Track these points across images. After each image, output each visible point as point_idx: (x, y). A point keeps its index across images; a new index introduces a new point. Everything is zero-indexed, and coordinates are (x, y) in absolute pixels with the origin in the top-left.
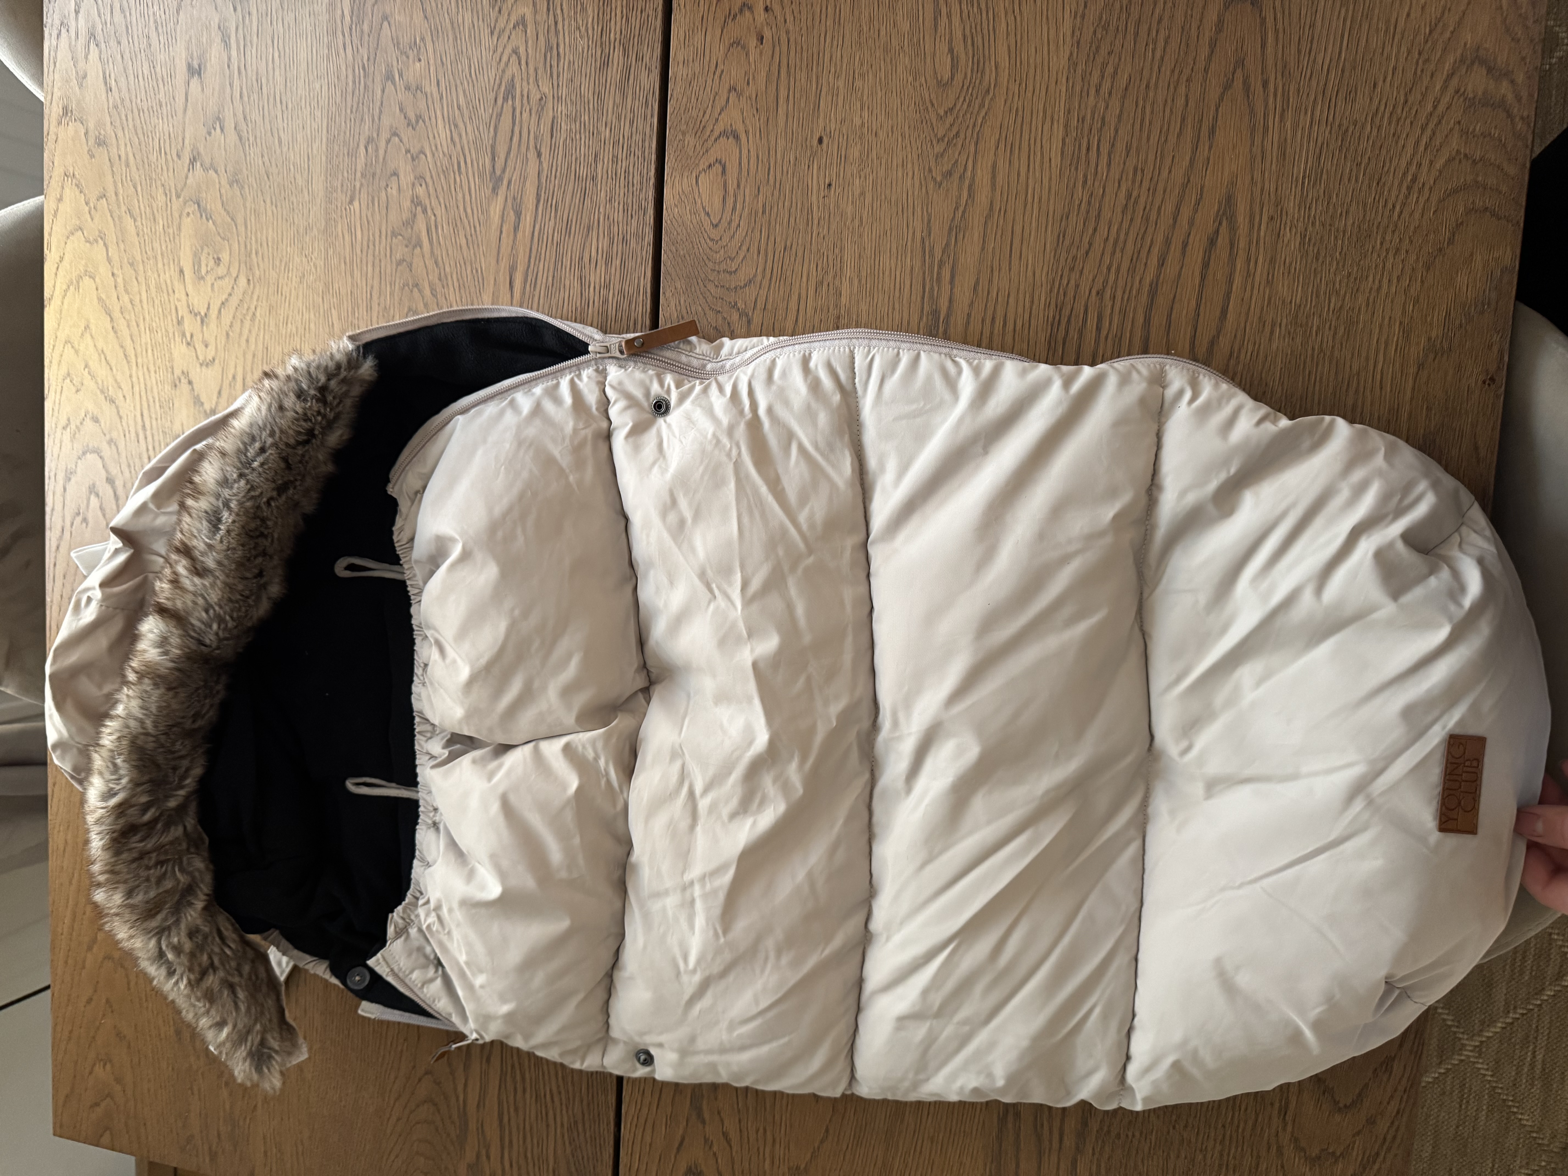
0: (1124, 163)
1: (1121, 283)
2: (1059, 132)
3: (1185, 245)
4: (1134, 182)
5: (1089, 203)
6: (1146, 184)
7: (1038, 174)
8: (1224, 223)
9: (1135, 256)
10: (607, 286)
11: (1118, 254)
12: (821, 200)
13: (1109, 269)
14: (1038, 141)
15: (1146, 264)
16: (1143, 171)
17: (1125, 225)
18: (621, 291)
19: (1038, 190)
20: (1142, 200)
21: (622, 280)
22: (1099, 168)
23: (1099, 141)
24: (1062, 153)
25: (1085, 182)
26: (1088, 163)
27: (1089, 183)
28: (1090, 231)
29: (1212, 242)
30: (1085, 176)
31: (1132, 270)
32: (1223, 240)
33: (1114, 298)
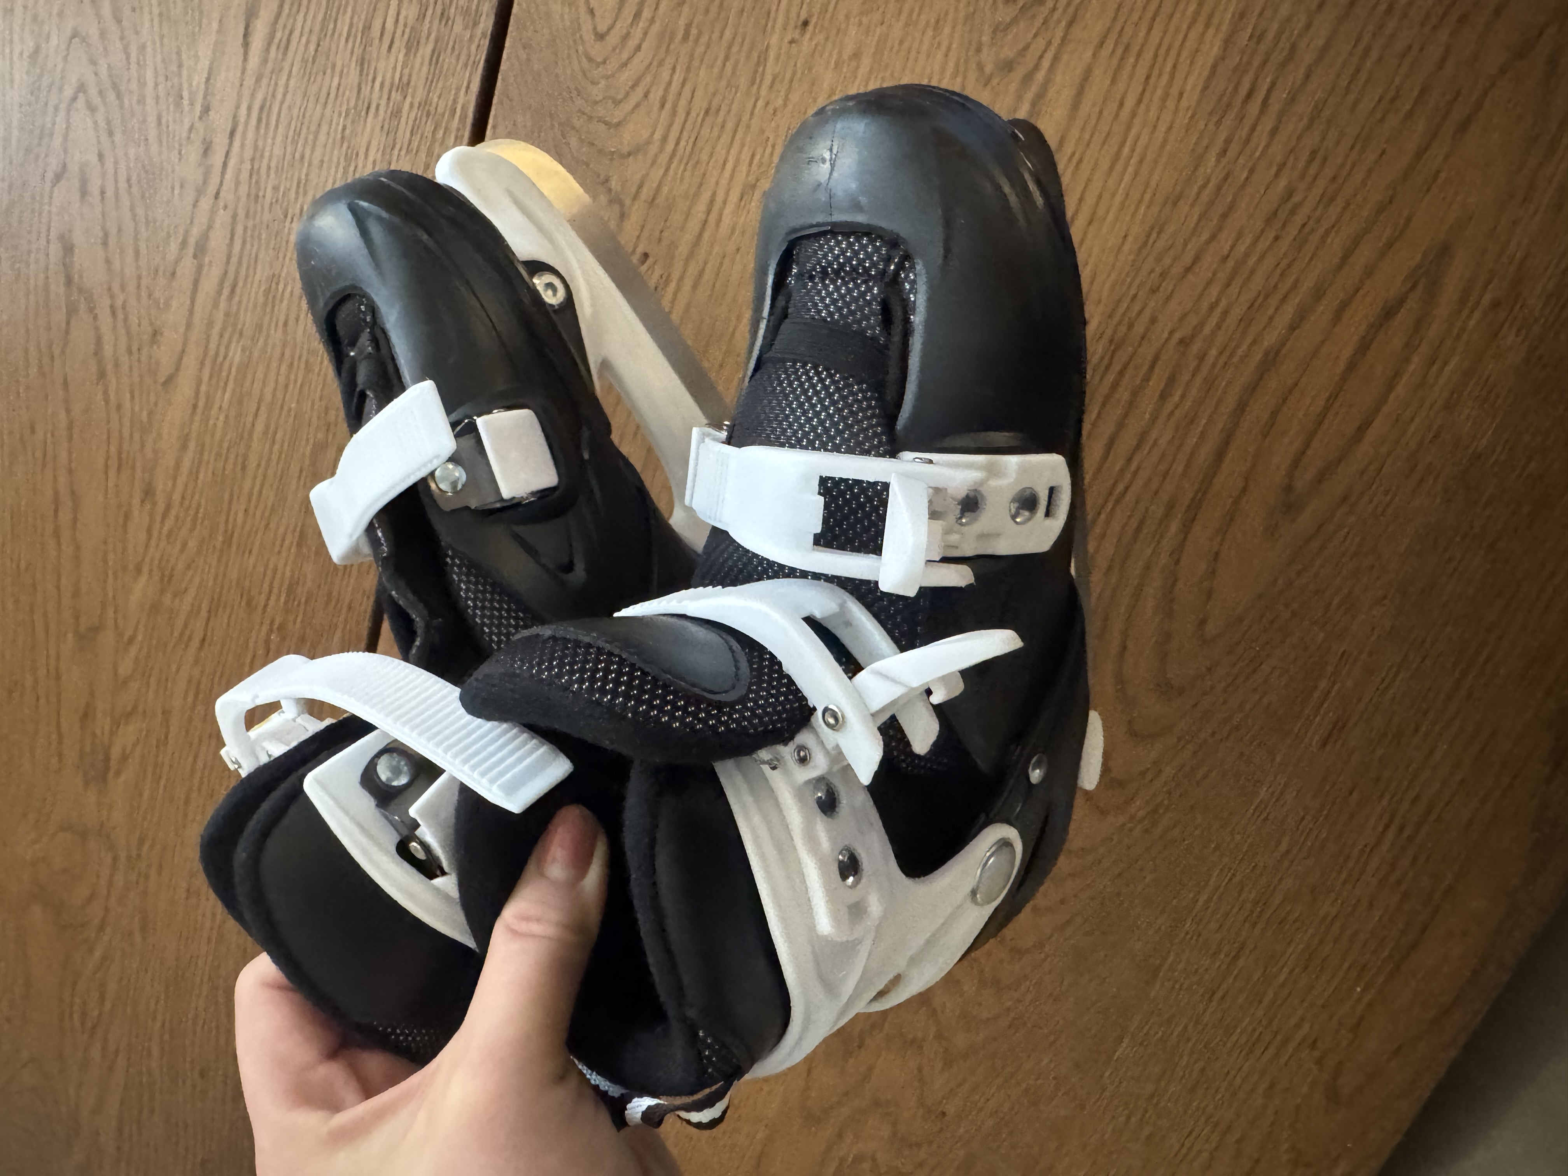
0: (1299, 138)
1: (1221, 338)
2: (1213, 48)
3: (1344, 306)
4: (1302, 176)
5: (1219, 188)
6: (1321, 184)
7: (1152, 114)
8: (1420, 287)
9: (1260, 300)
10: (403, 87)
11: (1234, 289)
12: (785, 45)
13: (1212, 307)
14: (1173, 53)
15: (1271, 318)
16: (1325, 159)
17: (1263, 245)
18: (424, 104)
19: (1143, 140)
20: (1305, 211)
21: (430, 83)
22: (1256, 134)
23: (1273, 84)
24: (1205, 88)
25: (1224, 152)
26: (1241, 118)
27: (1229, 154)
28: (1205, 236)
29: (1389, 313)
30: (1228, 141)
31: (1246, 322)
32: (1403, 319)
33: (1202, 358)
